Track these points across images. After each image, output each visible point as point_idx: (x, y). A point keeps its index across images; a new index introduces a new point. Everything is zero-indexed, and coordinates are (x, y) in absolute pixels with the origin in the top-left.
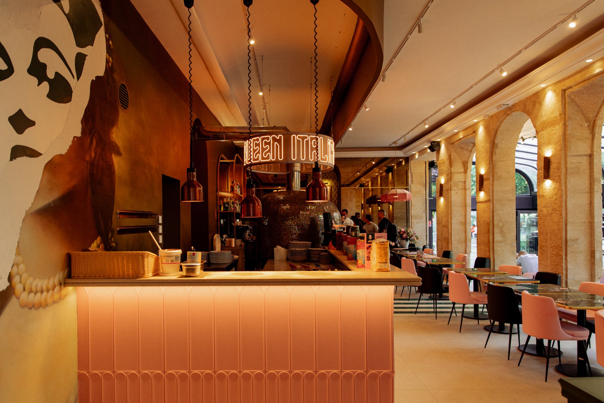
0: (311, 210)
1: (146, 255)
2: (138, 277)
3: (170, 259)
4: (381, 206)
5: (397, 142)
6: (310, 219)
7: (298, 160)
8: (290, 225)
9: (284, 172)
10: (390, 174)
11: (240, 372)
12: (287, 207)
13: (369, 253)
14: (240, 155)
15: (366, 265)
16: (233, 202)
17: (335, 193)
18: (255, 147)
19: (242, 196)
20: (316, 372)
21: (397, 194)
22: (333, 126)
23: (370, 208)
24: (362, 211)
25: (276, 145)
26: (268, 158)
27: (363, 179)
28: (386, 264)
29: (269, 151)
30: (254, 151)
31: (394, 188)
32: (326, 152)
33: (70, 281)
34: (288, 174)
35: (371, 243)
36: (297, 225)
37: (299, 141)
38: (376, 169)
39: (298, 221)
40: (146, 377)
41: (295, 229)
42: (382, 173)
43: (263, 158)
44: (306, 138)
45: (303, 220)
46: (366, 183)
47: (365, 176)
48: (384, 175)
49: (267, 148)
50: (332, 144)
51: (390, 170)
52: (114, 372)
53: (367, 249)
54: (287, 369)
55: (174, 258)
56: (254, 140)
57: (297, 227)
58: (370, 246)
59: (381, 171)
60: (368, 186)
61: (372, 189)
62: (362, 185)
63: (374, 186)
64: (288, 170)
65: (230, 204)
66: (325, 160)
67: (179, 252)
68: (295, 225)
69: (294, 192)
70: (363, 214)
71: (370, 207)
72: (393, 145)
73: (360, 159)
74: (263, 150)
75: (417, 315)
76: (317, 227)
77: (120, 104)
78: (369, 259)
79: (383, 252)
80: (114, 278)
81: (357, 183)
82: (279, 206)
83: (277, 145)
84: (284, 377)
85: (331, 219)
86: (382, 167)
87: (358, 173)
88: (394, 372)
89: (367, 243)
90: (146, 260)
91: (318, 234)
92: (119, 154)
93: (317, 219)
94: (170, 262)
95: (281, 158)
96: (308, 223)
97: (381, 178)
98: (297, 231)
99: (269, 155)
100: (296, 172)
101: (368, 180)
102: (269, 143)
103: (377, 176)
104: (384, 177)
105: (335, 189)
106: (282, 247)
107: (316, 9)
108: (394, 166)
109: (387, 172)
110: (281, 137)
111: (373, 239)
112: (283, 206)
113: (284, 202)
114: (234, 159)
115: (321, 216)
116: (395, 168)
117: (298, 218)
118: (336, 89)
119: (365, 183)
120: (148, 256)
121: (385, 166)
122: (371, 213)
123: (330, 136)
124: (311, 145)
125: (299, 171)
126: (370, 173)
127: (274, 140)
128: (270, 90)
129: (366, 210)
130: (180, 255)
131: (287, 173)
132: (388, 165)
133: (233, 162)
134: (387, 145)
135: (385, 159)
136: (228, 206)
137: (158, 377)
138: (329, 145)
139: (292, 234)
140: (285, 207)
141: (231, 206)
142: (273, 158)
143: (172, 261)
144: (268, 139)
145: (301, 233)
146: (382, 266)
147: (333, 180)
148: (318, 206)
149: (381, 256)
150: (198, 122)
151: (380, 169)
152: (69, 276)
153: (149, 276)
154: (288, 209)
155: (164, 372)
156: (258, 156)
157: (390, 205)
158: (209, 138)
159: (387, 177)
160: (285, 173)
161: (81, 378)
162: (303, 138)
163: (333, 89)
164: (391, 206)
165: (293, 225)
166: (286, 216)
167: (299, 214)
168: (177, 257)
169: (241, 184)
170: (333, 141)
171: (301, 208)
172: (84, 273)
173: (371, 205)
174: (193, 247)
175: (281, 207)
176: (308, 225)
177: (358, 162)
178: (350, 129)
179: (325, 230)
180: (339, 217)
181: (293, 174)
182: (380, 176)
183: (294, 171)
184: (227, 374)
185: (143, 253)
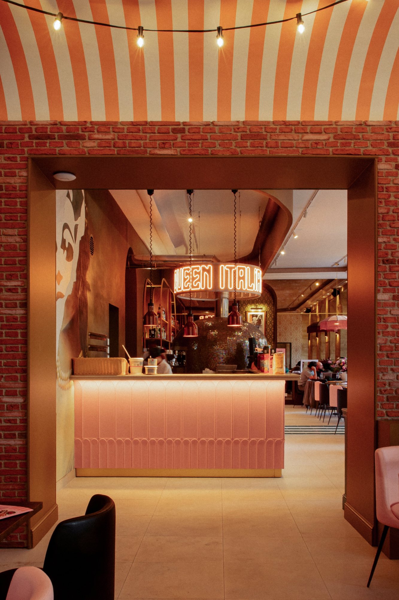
0: (238, 336)
1: (122, 360)
2: (117, 374)
3: (137, 363)
4: (329, 335)
5: (339, 263)
6: (237, 344)
7: (226, 289)
8: (218, 350)
9: (212, 298)
10: (338, 297)
11: (182, 439)
12: (214, 333)
13: (272, 362)
14: (166, 280)
15: (269, 371)
16: (159, 329)
17: (270, 320)
18: (186, 276)
19: (168, 323)
20: (232, 439)
21: (337, 320)
22: (260, 256)
23: (318, 338)
24: (309, 341)
25: (206, 274)
26: (198, 287)
27: (309, 302)
28: (282, 369)
29: (199, 280)
30: (185, 280)
31: (335, 315)
32: (252, 281)
33: (73, 376)
34: (217, 301)
35: (273, 355)
36: (225, 349)
37: (227, 272)
38: (322, 291)
39: (225, 346)
40: (119, 442)
41: (222, 354)
42: (330, 296)
43: (193, 287)
44: (234, 268)
45: (230, 345)
46: (314, 307)
47: (311, 299)
48: (332, 298)
49: (197, 277)
50: (259, 273)
51: (336, 292)
52: (98, 439)
53: (271, 359)
54: (213, 437)
55: (139, 363)
56: (185, 270)
57: (225, 351)
58: (272, 358)
59: (328, 294)
60: (315, 311)
61: (320, 315)
62: (309, 310)
63: (321, 311)
64: (216, 297)
65: (157, 331)
66: (252, 288)
67: (142, 359)
68: (223, 350)
69: (222, 319)
70: (311, 346)
71: (317, 336)
72: (335, 266)
73: (299, 281)
74: (193, 279)
75: (336, 435)
76: (243, 352)
77: (90, 252)
78: (271, 366)
79: (280, 361)
80: (101, 374)
81: (302, 306)
82: (208, 332)
83: (206, 276)
84: (211, 442)
85: (255, 344)
86: (328, 289)
87: (303, 296)
88: (284, 440)
89: (271, 355)
90: (122, 363)
91: (244, 358)
92: (90, 290)
93: (243, 344)
94: (137, 366)
95: (210, 286)
96: (234, 348)
97: (329, 301)
98: (224, 355)
99: (198, 284)
100: (224, 299)
101: (315, 303)
102: (199, 273)
103: (325, 299)
104: (332, 301)
105: (270, 315)
106: (210, 370)
107: (235, 197)
108: (341, 288)
109: (334, 294)
110: (210, 268)
111: (275, 352)
112: (211, 332)
113: (213, 328)
114: (160, 284)
115: (247, 342)
116: (342, 290)
117: (226, 343)
118: (264, 219)
119: (312, 307)
120: (123, 361)
121: (332, 288)
122: (318, 343)
123: (258, 265)
124: (239, 274)
125: (227, 298)
126: (316, 295)
127: (204, 269)
128: (199, 217)
129: (313, 341)
130: (142, 362)
131: (217, 299)
132: (334, 287)
133: (160, 287)
134: (329, 265)
135: (329, 281)
136: (154, 333)
137: (127, 442)
138: (255, 274)
139: (219, 358)
140: (213, 333)
141: (157, 333)
142: (203, 286)
143: (138, 365)
144: (198, 268)
145: (228, 357)
146: (279, 370)
147: (269, 305)
148: (245, 332)
149: (278, 363)
150: (130, 251)
151: (327, 291)
152: (73, 373)
153: (124, 373)
154: (216, 335)
155: (132, 439)
156: (189, 285)
157: (336, 334)
158: (140, 266)
159: (335, 301)
160: (214, 300)
161: (77, 443)
162: (231, 268)
163: (261, 219)
164: (338, 335)
165: (220, 350)
166: (215, 341)
167: (226, 339)
168: (141, 363)
169: (166, 309)
170: (260, 270)
171: (228, 333)
172: (82, 372)
173: (319, 334)
174: (151, 356)
175: (209, 333)
176: (234, 350)
177: (297, 285)
178: (283, 253)
179: (250, 355)
180: (265, 342)
181: (222, 300)
182: (328, 299)
183: (223, 298)
184: (174, 440)
185: (121, 359)
